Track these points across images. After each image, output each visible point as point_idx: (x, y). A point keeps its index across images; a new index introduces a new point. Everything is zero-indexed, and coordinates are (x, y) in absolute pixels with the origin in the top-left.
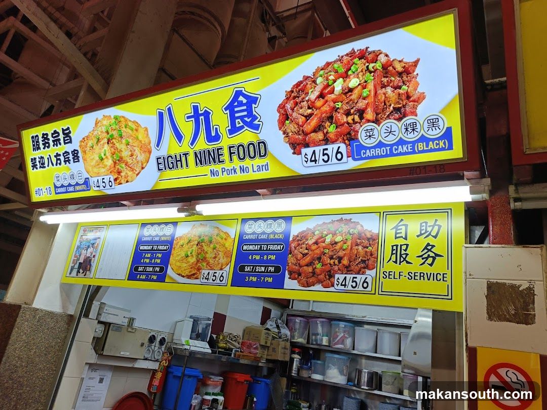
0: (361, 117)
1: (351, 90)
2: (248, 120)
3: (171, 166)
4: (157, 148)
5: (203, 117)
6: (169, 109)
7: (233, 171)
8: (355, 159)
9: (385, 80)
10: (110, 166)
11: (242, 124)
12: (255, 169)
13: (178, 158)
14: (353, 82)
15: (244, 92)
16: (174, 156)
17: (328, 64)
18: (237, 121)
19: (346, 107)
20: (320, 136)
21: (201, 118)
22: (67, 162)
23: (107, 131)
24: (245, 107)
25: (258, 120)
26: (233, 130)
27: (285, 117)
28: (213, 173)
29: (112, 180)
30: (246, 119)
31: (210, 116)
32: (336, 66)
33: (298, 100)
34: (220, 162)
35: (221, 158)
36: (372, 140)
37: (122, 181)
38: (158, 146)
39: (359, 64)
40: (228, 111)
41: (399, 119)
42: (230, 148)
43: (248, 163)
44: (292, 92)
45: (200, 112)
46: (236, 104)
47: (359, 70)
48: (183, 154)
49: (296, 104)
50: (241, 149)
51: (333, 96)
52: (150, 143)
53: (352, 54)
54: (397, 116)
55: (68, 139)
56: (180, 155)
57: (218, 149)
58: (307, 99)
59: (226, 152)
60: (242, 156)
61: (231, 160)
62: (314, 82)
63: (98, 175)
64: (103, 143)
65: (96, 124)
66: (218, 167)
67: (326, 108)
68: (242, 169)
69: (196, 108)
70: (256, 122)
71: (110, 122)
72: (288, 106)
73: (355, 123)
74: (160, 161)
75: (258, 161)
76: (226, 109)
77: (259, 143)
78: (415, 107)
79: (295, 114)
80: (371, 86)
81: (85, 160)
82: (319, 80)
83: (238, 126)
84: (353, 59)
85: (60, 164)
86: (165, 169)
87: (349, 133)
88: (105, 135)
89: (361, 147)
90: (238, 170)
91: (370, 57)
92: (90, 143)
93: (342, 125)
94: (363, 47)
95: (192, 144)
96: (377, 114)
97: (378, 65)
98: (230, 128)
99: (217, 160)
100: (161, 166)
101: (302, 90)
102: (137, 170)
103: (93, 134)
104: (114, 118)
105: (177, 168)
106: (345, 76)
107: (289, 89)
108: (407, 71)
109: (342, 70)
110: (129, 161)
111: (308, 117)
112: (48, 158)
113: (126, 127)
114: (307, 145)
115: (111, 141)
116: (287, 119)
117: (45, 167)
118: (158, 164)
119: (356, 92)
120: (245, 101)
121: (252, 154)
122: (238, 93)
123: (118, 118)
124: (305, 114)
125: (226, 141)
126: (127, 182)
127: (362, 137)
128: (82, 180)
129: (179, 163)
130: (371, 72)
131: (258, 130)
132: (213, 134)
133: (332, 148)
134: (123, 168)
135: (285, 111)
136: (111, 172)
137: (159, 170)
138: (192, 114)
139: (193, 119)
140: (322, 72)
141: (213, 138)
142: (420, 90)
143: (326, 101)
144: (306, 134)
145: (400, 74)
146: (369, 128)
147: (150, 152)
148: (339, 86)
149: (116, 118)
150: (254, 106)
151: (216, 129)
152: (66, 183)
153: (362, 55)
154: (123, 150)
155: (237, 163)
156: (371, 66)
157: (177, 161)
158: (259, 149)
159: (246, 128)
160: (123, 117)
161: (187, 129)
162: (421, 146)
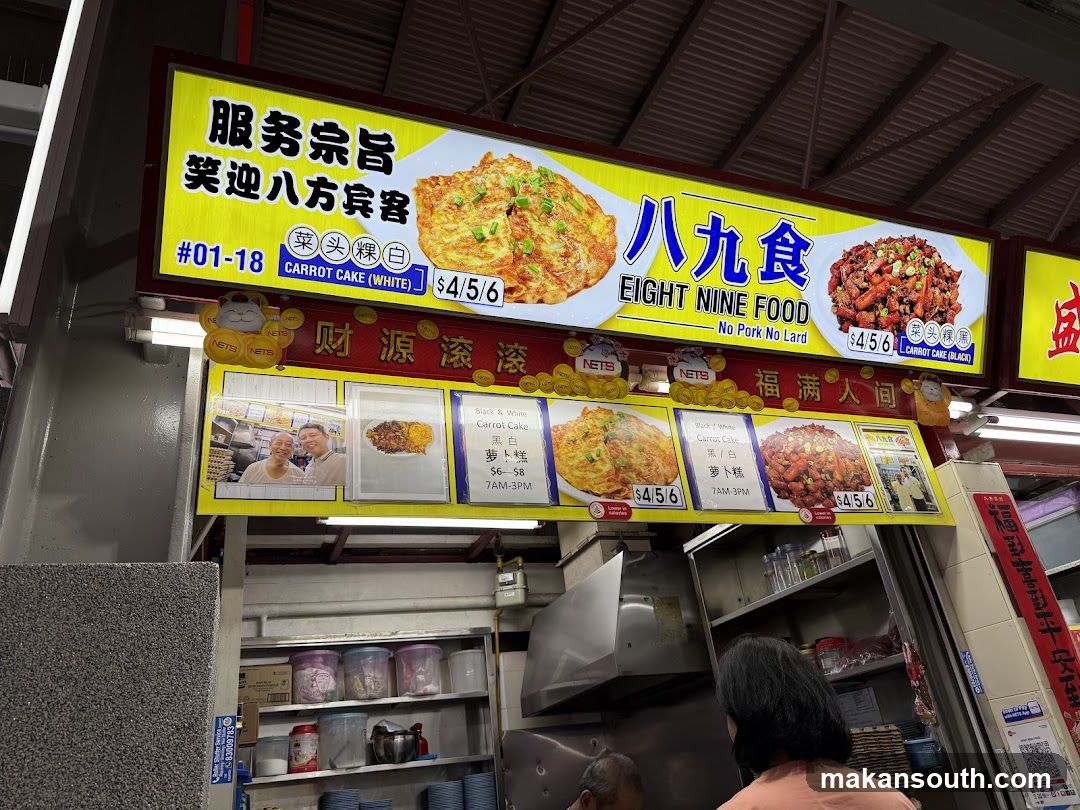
0: (912, 311)
1: (907, 277)
2: (793, 269)
3: (649, 297)
4: (627, 259)
5: (725, 240)
6: (668, 205)
7: (755, 332)
8: (899, 354)
9: (936, 279)
10: (502, 260)
11: (782, 270)
12: (789, 337)
13: (667, 289)
14: (910, 271)
15: (792, 228)
16: (659, 284)
17: (891, 240)
18: (776, 264)
19: (900, 294)
20: (871, 317)
21: (722, 239)
22: (358, 212)
23: (513, 188)
24: (791, 250)
25: (805, 272)
26: (769, 275)
27: (837, 282)
28: (722, 327)
29: (500, 287)
30: (789, 266)
31: (738, 242)
32: (898, 245)
33: (856, 266)
34: (738, 313)
35: (742, 309)
36: (918, 338)
37: (528, 298)
38: (631, 256)
39: (916, 254)
40: (766, 246)
41: (941, 324)
42: (759, 298)
43: (779, 325)
44: (850, 253)
45: (722, 230)
46: (779, 240)
47: (917, 260)
48: (678, 286)
49: (853, 270)
50: (774, 304)
51: (890, 277)
52: (614, 246)
53: (913, 239)
54: (939, 319)
55: (379, 162)
56: (672, 285)
57: (740, 295)
58: (865, 269)
59: (751, 302)
60: (773, 314)
61: (756, 316)
62: (875, 252)
63: (461, 267)
64: (495, 209)
65: (483, 163)
66: (732, 321)
67: (881, 287)
68: (769, 333)
69: (716, 222)
70: (801, 275)
71: (526, 175)
72: (844, 269)
73: (906, 314)
74: (628, 283)
75: (794, 328)
76: (764, 241)
77: (800, 304)
78: (953, 316)
79: (849, 282)
80: (924, 281)
81: (423, 224)
82: (880, 253)
83: (776, 270)
84: (914, 245)
85: (328, 207)
86: (636, 300)
87: (899, 324)
88: (503, 193)
89: (907, 342)
90: (763, 333)
91: (927, 251)
92: (454, 195)
93: (894, 312)
94: (923, 239)
95: (698, 273)
96: (925, 312)
97: (932, 263)
98: (764, 270)
99: (734, 310)
100: (629, 294)
101: (862, 258)
102: (572, 285)
103: (467, 179)
104: (539, 171)
105: (661, 304)
106: (904, 260)
107: (848, 250)
108: (952, 278)
109: (902, 252)
110: (556, 263)
111: (863, 290)
112: (278, 181)
113: (564, 200)
114: (856, 324)
115: (519, 213)
116: (840, 284)
117: (256, 197)
118: (623, 287)
119: (911, 280)
120: (792, 241)
121: (788, 316)
122: (785, 227)
123: (550, 175)
124: (860, 286)
125: (754, 286)
126: (541, 301)
127: (909, 330)
128: (401, 266)
129: (666, 298)
130: (926, 266)
131: (802, 285)
132: (737, 270)
133: (881, 335)
134: (537, 273)
135: (840, 273)
136: (500, 273)
137: (623, 298)
138: (709, 228)
139: (708, 237)
140: (883, 246)
141: (735, 275)
142: (959, 300)
143: (884, 280)
144: (857, 310)
145: (947, 279)
146: (917, 323)
147: (611, 262)
148: (897, 267)
149: (544, 174)
150: (802, 252)
151: (743, 264)
152: (335, 258)
153: (922, 245)
154: (546, 238)
155: (763, 322)
156: (927, 260)
157: (662, 293)
158: (799, 312)
159: (787, 277)
160: (563, 178)
161: (695, 248)
162: (953, 356)
